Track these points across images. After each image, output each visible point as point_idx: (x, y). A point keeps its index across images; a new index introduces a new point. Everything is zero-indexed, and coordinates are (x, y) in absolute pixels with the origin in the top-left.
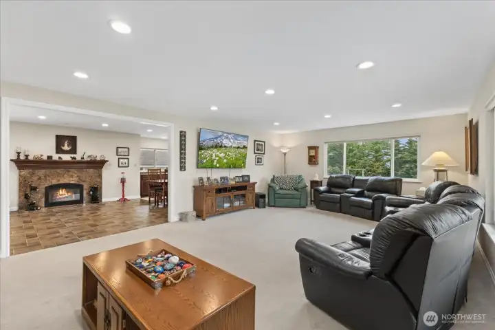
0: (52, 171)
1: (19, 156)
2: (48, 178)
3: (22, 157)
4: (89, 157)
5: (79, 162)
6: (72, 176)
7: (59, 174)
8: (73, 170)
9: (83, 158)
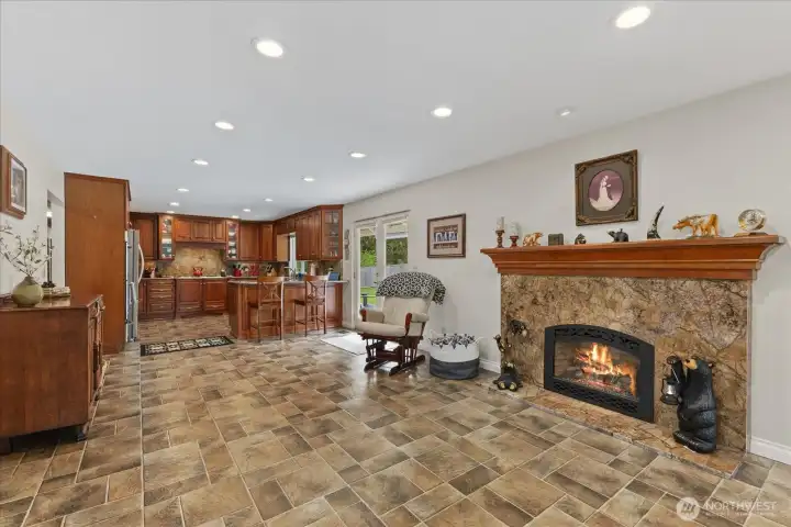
0: (561, 280)
1: (500, 241)
2: (552, 304)
3: (507, 244)
4: (684, 223)
5: (639, 250)
6: (613, 305)
7: (578, 292)
8: (619, 282)
9: (653, 234)
